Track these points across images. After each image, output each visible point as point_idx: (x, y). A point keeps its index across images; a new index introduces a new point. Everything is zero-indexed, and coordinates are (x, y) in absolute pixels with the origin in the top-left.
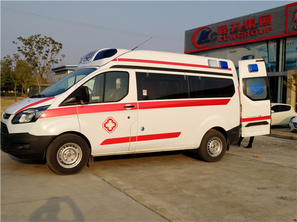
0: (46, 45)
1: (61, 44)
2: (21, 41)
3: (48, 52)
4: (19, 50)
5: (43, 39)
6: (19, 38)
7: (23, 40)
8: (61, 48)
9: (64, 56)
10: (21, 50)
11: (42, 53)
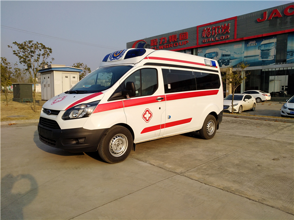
0: (38, 50)
1: (51, 49)
2: (16, 46)
3: (39, 55)
4: (14, 54)
5: (36, 44)
6: (14, 43)
7: (18, 45)
8: (51, 52)
9: (53, 59)
10: (16, 54)
11: (33, 56)
